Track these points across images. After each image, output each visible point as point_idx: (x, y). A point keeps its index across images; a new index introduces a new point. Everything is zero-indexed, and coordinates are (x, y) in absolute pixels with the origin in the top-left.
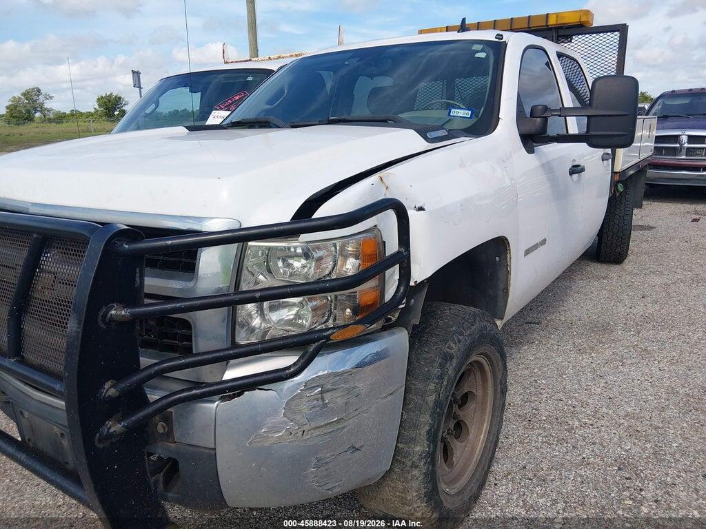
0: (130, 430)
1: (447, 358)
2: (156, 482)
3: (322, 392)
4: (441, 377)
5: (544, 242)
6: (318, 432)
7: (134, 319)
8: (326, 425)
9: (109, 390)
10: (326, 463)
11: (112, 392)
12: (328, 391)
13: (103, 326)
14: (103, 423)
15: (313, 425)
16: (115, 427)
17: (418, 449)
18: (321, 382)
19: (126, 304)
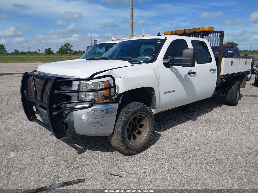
0: (58, 114)
1: (128, 112)
2: (64, 126)
3: (94, 112)
4: (126, 115)
5: (174, 91)
6: (93, 120)
7: (59, 94)
8: (95, 118)
9: (54, 106)
10: (95, 126)
11: (55, 106)
12: (95, 112)
13: (54, 94)
14: (53, 112)
15: (92, 118)
16: (55, 113)
17: (119, 130)
18: (94, 110)
19: (58, 91)
